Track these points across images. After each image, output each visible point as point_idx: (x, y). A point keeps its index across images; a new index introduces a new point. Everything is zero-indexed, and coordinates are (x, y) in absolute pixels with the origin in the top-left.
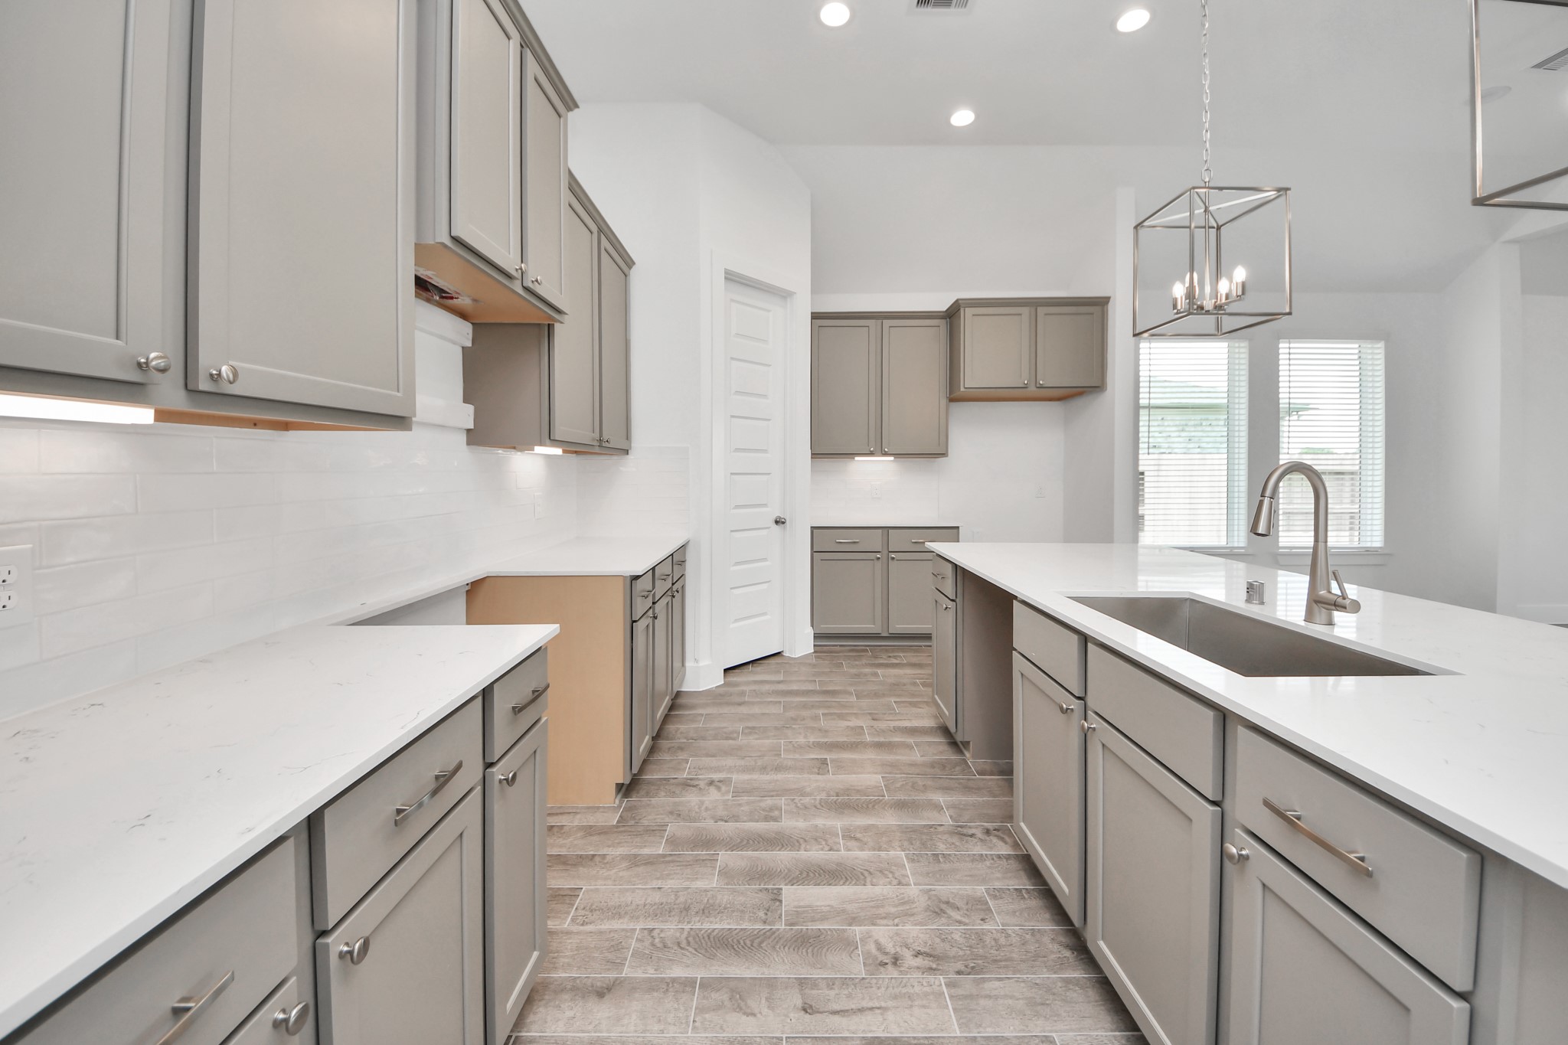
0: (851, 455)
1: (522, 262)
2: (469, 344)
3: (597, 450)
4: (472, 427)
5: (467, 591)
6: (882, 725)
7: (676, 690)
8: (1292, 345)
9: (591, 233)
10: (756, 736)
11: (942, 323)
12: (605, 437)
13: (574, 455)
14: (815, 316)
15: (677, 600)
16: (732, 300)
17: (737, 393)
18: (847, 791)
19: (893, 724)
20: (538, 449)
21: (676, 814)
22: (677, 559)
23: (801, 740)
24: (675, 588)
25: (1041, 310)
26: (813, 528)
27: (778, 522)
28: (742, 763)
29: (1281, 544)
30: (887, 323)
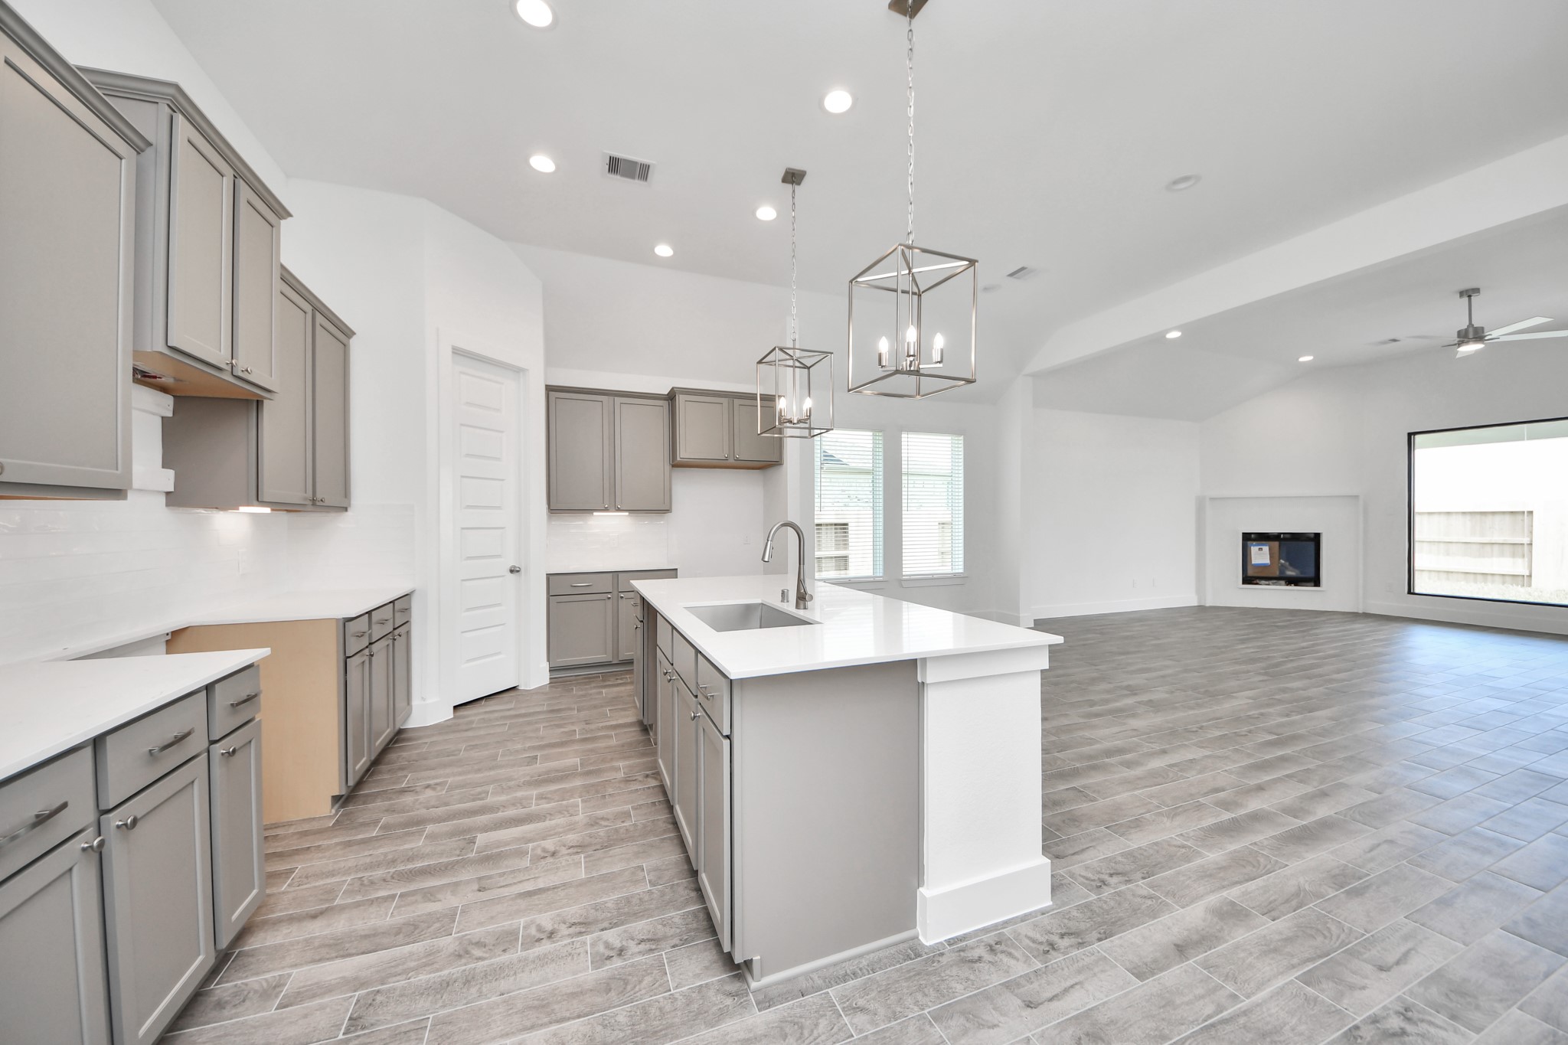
0: (591, 511)
1: (232, 358)
2: (170, 414)
3: (310, 508)
4: (173, 490)
5: (167, 641)
6: (592, 727)
7: (398, 726)
8: (909, 436)
9: (305, 313)
10: (478, 750)
11: (665, 403)
12: (319, 496)
13: (285, 512)
14: (550, 389)
15: (400, 643)
16: (461, 373)
17: (468, 455)
18: (548, 772)
19: (601, 725)
20: (243, 509)
21: (391, 810)
22: (400, 605)
23: (519, 746)
24: (397, 632)
25: (737, 402)
26: (549, 576)
27: (513, 571)
28: (460, 769)
29: (904, 573)
30: (618, 400)
